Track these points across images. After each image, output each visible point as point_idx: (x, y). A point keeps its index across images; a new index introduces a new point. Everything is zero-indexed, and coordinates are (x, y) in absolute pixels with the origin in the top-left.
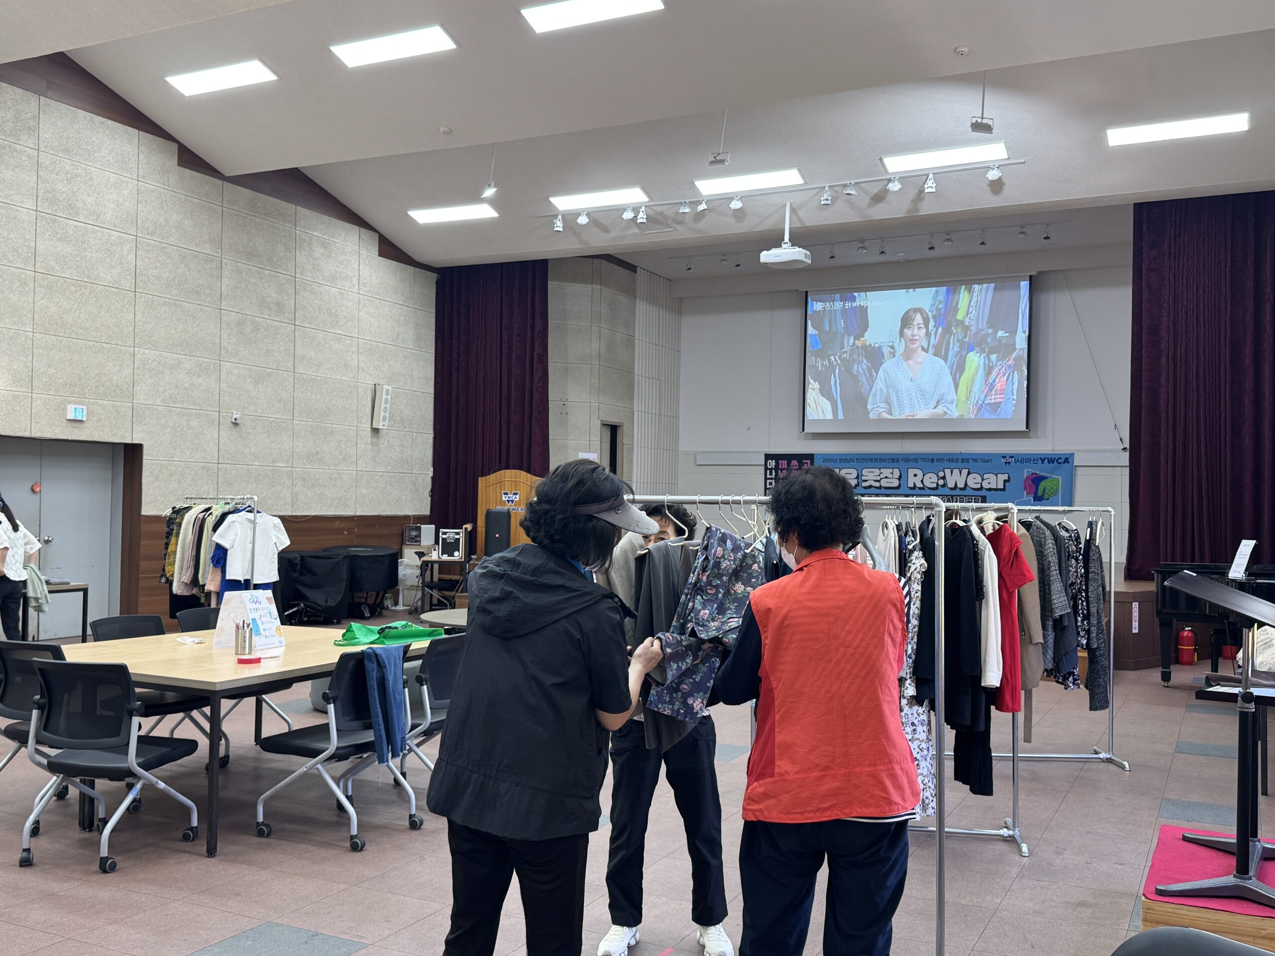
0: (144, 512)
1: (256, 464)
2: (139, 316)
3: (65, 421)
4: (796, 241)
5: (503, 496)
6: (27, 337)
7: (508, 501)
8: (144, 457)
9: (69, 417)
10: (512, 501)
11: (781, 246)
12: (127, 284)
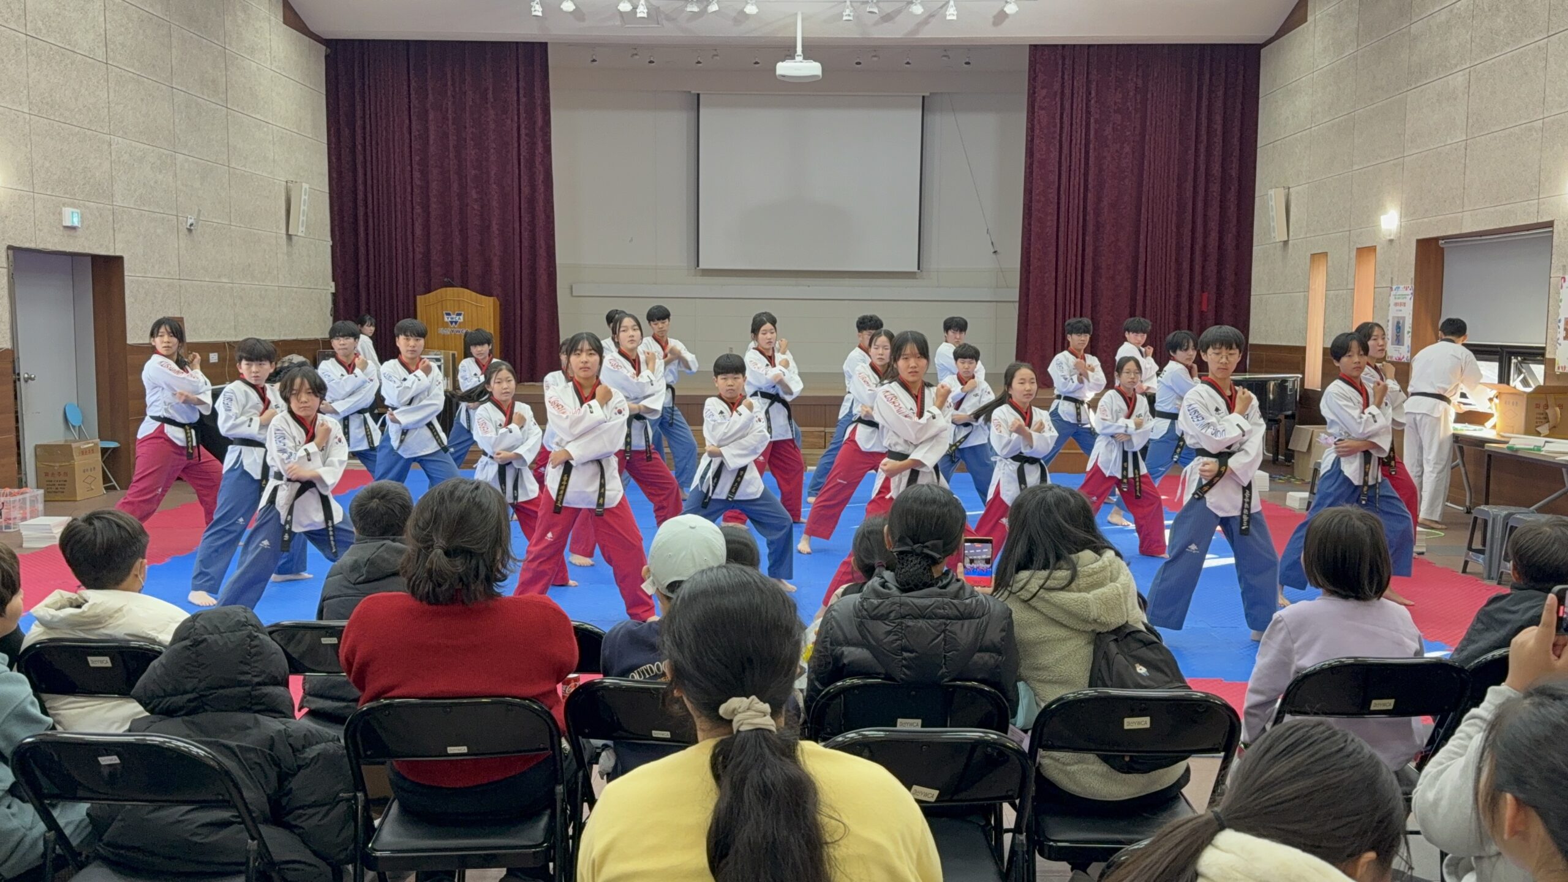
0: (130, 341)
1: (207, 279)
2: (112, 94)
3: (62, 228)
4: (810, 53)
5: (446, 317)
6: (25, 118)
7: (452, 322)
8: (126, 273)
9: (64, 224)
10: (456, 322)
11: (794, 58)
12: (100, 54)
